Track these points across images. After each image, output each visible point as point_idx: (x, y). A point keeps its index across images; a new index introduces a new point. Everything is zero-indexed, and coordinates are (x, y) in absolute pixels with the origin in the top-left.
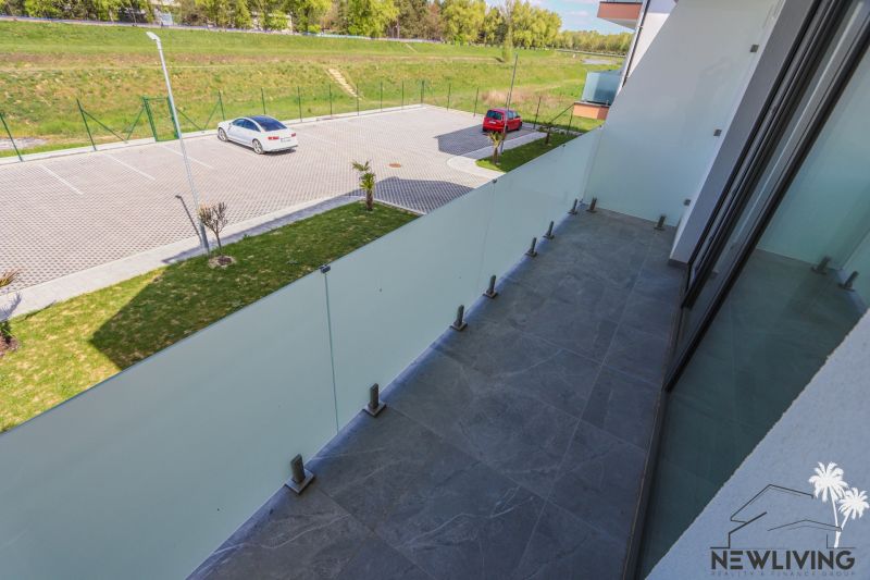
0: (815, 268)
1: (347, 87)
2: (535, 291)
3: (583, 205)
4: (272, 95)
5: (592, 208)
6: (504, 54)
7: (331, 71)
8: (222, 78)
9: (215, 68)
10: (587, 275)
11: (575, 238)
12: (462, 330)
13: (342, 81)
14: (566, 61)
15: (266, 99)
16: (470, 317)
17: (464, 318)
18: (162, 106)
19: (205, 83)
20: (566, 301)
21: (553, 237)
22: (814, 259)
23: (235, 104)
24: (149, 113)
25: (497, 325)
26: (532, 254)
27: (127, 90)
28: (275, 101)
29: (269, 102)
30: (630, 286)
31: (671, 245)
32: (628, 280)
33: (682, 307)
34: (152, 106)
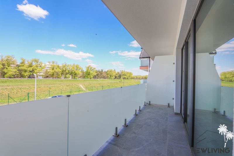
0: (214, 112)
1: (84, 88)
2: (139, 124)
3: (147, 103)
4: (64, 91)
5: (150, 104)
6: (121, 81)
7: (80, 85)
8: (51, 88)
9: (50, 86)
10: (154, 118)
11: (148, 110)
12: (117, 136)
13: (82, 87)
14: (135, 81)
15: (62, 92)
16: (120, 132)
17: (118, 133)
18: (33, 95)
19: (46, 89)
20: (149, 126)
21: (141, 111)
22: (212, 110)
23: (54, 94)
24: (28, 97)
25: (129, 134)
26: (136, 115)
27: (24, 92)
28: (65, 92)
29: (63, 93)
30: (167, 120)
31: (174, 110)
32: (166, 119)
33: (184, 123)
34: (30, 95)
